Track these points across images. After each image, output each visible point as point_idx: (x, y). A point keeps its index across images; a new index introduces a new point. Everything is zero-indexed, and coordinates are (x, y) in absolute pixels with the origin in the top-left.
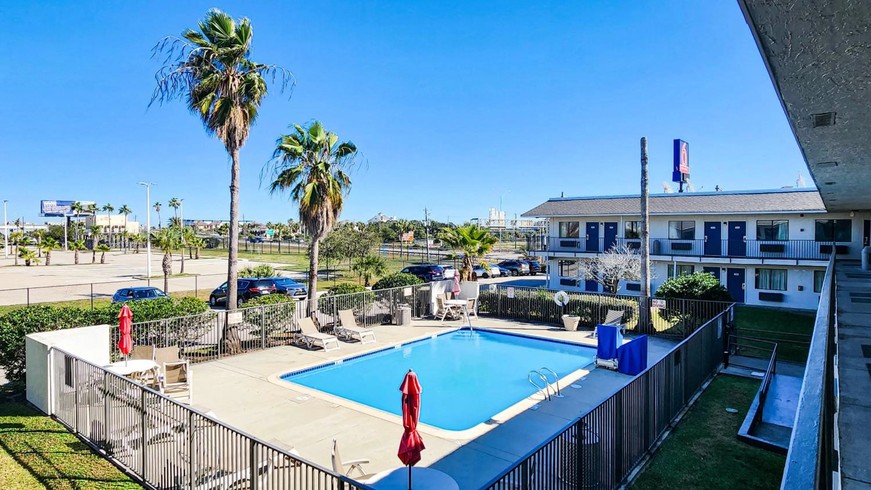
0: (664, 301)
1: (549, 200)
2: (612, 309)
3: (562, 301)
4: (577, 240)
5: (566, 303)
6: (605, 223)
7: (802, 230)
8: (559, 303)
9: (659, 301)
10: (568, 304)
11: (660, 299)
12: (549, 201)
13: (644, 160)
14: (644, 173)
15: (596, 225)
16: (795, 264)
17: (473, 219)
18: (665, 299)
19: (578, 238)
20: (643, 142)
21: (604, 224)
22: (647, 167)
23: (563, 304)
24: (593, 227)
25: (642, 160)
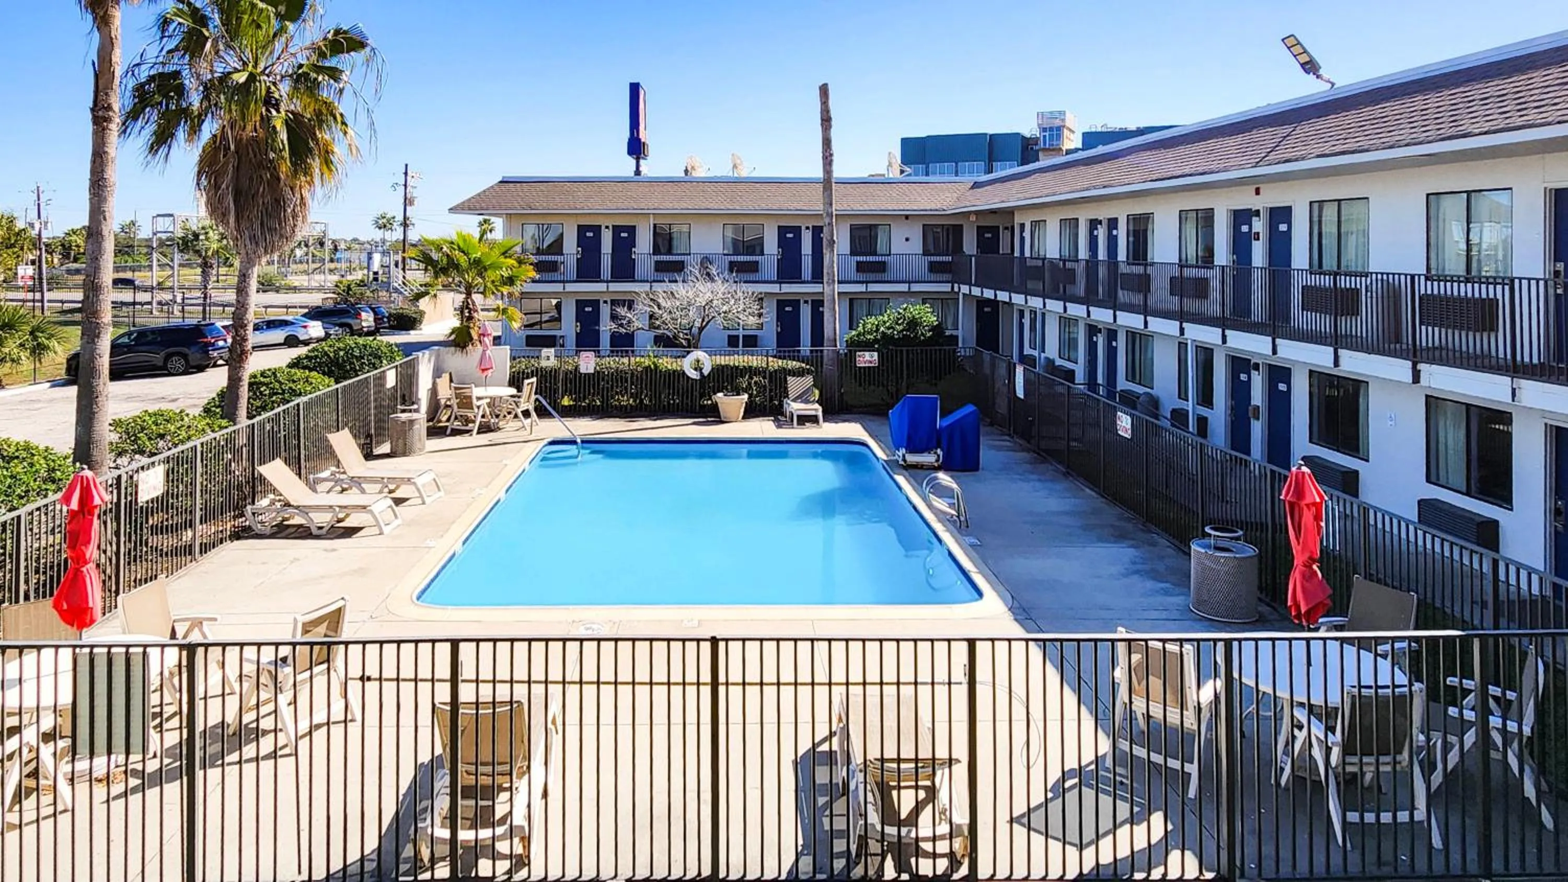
0: (876, 354)
1: (500, 179)
2: (793, 376)
3: (698, 369)
4: (559, 258)
5: (706, 372)
6: (613, 226)
7: (907, 240)
8: (693, 374)
9: (867, 354)
10: (709, 374)
11: (869, 351)
12: (501, 182)
13: (826, 121)
14: (827, 143)
15: (597, 229)
16: (907, 290)
17: (159, 216)
18: (877, 350)
19: (562, 254)
20: (824, 91)
21: (611, 228)
22: (834, 133)
23: (702, 373)
24: (590, 234)
25: (822, 120)
